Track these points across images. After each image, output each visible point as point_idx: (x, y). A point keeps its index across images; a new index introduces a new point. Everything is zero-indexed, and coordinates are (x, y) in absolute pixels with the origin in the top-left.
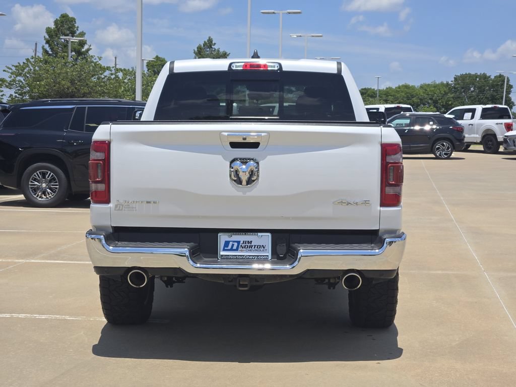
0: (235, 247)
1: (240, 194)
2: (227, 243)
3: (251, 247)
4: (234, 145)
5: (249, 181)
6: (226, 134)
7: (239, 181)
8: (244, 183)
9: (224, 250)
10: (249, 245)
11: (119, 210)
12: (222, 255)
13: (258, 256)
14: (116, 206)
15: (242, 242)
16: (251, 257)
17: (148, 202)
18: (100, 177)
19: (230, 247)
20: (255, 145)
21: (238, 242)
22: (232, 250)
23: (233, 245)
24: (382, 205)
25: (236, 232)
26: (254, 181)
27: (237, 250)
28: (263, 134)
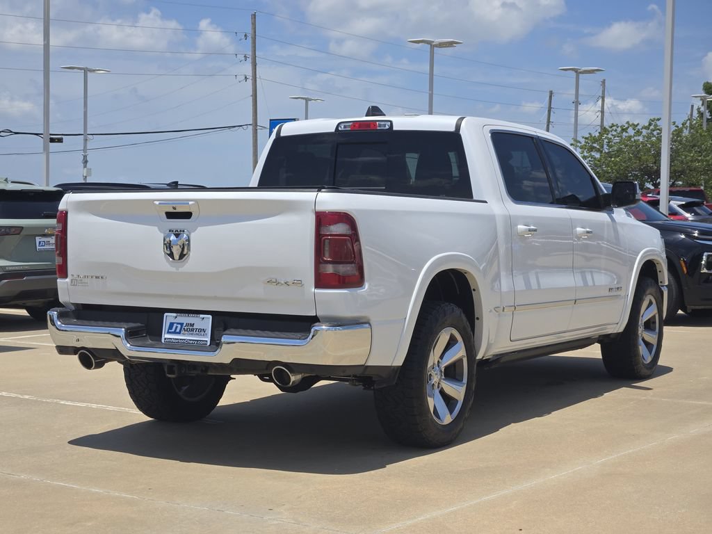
0: (178, 330)
1: (174, 270)
2: (172, 325)
3: (192, 330)
5: (182, 256)
6: (157, 203)
7: (171, 255)
8: (177, 257)
9: (168, 332)
10: (190, 328)
11: (74, 285)
12: (165, 339)
13: (198, 341)
14: (72, 280)
15: (184, 325)
16: (191, 342)
17: (97, 277)
19: (173, 330)
20: (187, 215)
21: (182, 324)
22: (175, 333)
23: (177, 327)
24: (318, 285)
25: (180, 313)
26: (185, 255)
27: (179, 333)
28: (190, 203)
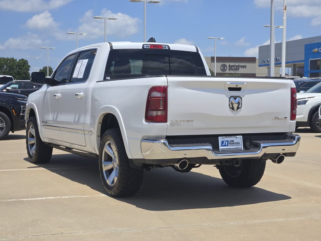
0: (226, 144)
1: (233, 115)
2: (223, 142)
3: (234, 143)
4: (231, 89)
5: (238, 108)
6: (229, 83)
7: (233, 108)
8: (235, 109)
9: (222, 146)
10: (232, 143)
11: (172, 126)
12: (221, 149)
13: (237, 148)
14: (171, 124)
15: (229, 141)
16: (234, 149)
17: (188, 121)
18: (161, 107)
19: (224, 144)
21: (228, 141)
22: (225, 145)
23: (225, 143)
24: (291, 120)
25: (228, 136)
26: (240, 108)
27: (227, 145)
28: (245, 83)
